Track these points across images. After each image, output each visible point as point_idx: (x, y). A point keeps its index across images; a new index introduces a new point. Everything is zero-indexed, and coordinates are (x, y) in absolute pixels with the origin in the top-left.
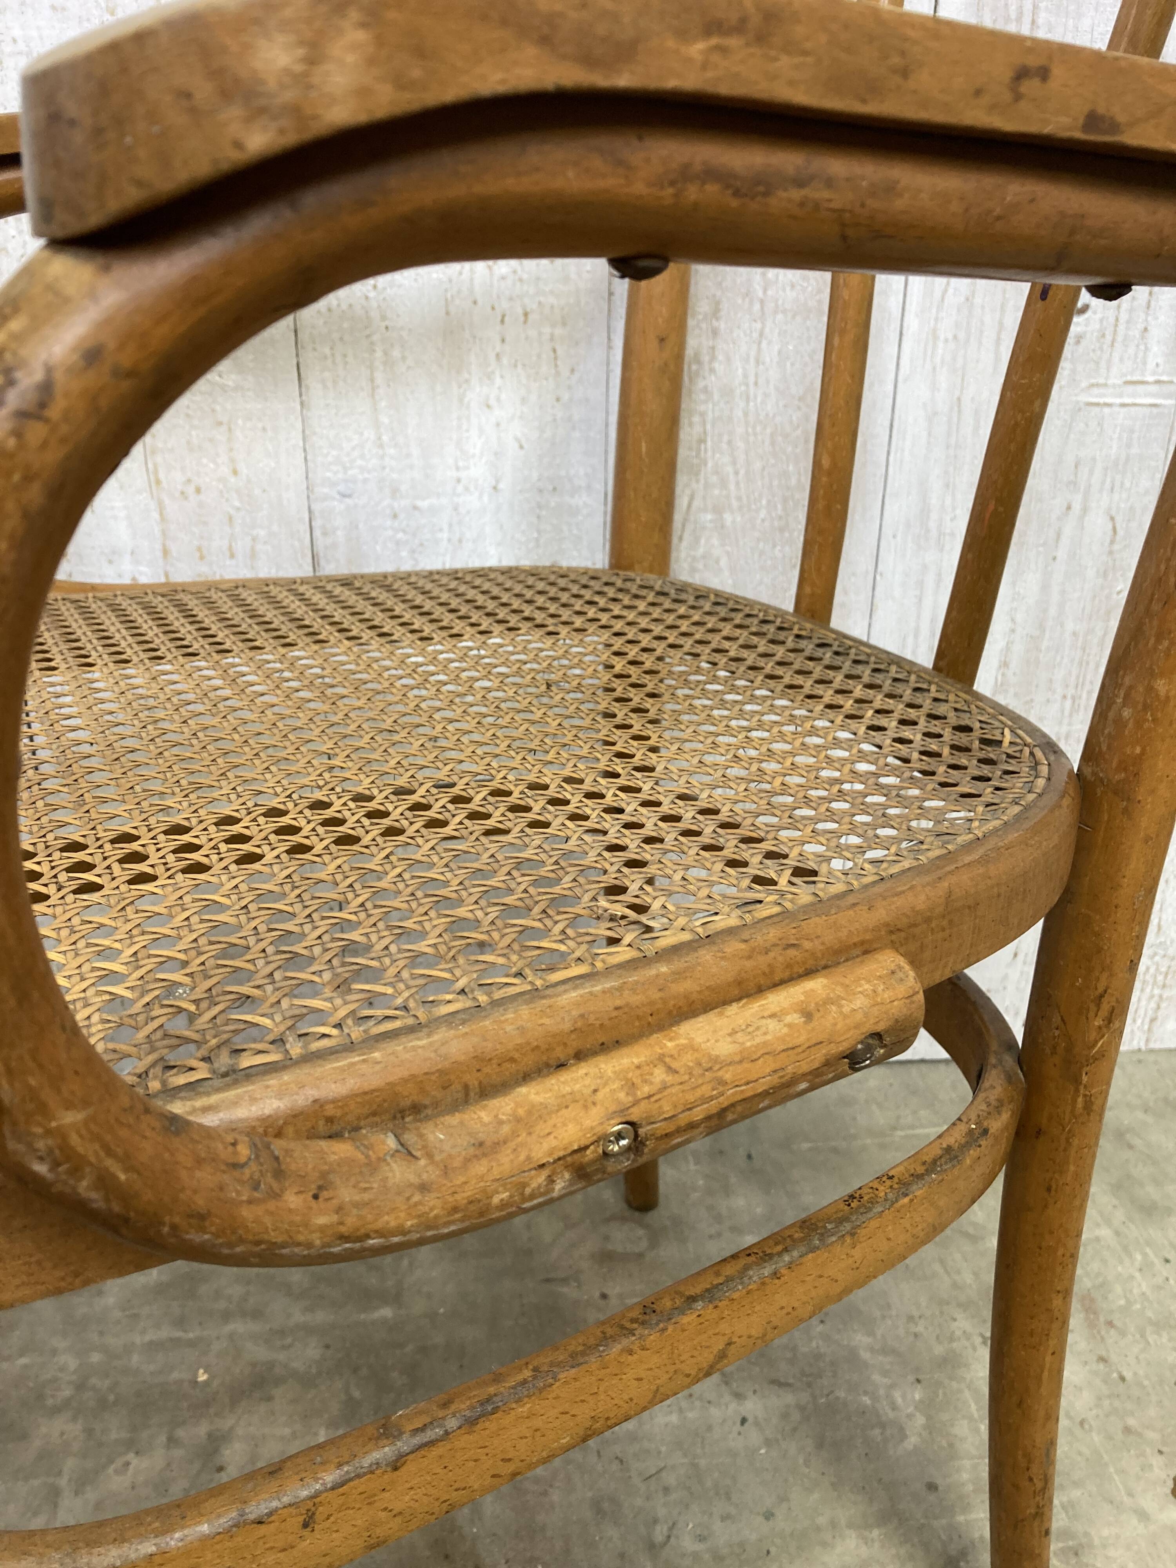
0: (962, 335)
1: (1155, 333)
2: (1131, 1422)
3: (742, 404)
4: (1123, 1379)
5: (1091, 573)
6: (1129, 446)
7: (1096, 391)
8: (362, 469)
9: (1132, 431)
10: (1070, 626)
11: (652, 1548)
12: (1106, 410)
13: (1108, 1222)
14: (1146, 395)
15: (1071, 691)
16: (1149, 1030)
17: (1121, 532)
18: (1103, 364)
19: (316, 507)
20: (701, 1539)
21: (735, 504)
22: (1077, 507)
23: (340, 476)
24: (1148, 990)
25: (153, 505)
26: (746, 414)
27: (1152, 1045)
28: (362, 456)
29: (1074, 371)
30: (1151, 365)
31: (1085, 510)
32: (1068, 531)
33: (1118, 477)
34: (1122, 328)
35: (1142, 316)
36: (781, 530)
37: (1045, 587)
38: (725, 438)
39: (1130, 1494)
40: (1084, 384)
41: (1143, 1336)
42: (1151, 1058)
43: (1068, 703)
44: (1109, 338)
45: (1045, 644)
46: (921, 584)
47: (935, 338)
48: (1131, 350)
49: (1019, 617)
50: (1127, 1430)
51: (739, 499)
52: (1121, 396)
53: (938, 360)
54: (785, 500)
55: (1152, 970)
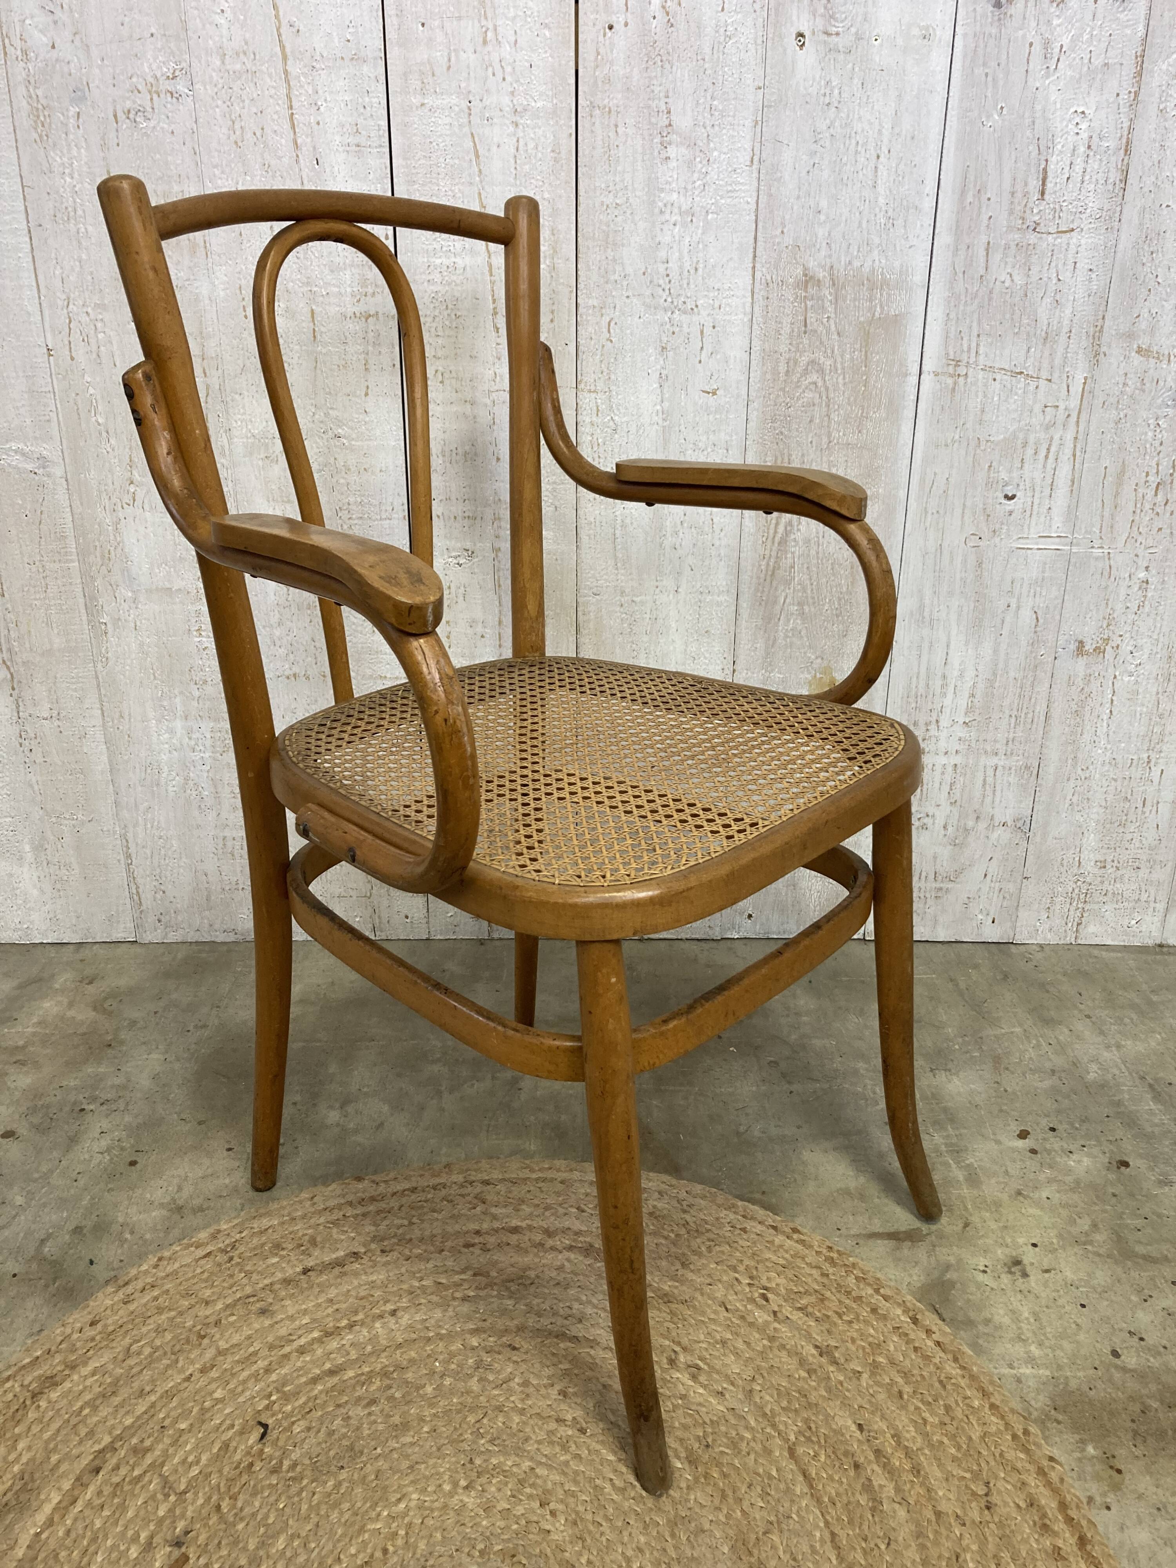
0: (942, 512)
1: (1055, 510)
2: (1005, 1108)
3: (815, 548)
4: (1006, 1091)
5: (1024, 643)
6: (1043, 572)
7: (1021, 541)
8: (606, 580)
9: (1045, 564)
10: (1012, 674)
11: (738, 1134)
12: (1029, 552)
13: (1021, 1025)
14: (1054, 544)
15: (1014, 713)
16: (1077, 931)
17: (1041, 621)
18: (1026, 527)
19: (580, 600)
20: (763, 1132)
21: (811, 601)
22: (1014, 606)
23: (595, 584)
24: (1074, 904)
25: (496, 597)
26: (818, 553)
27: (1079, 942)
28: (607, 574)
29: (1008, 530)
30: (1054, 528)
31: (1018, 608)
32: (1008, 619)
33: (1038, 589)
34: (1035, 507)
35: (1047, 501)
36: (837, 616)
37: (996, 651)
38: (805, 566)
39: (994, 1134)
40: (1015, 538)
41: (1024, 1074)
42: (1076, 948)
43: (1013, 720)
44: (1028, 513)
45: (997, 684)
46: (920, 647)
47: (926, 512)
48: (1042, 519)
49: (980, 668)
50: (1001, 1111)
51: (813, 598)
52: (1037, 544)
53: (928, 524)
54: (840, 599)
55: (1077, 891)
